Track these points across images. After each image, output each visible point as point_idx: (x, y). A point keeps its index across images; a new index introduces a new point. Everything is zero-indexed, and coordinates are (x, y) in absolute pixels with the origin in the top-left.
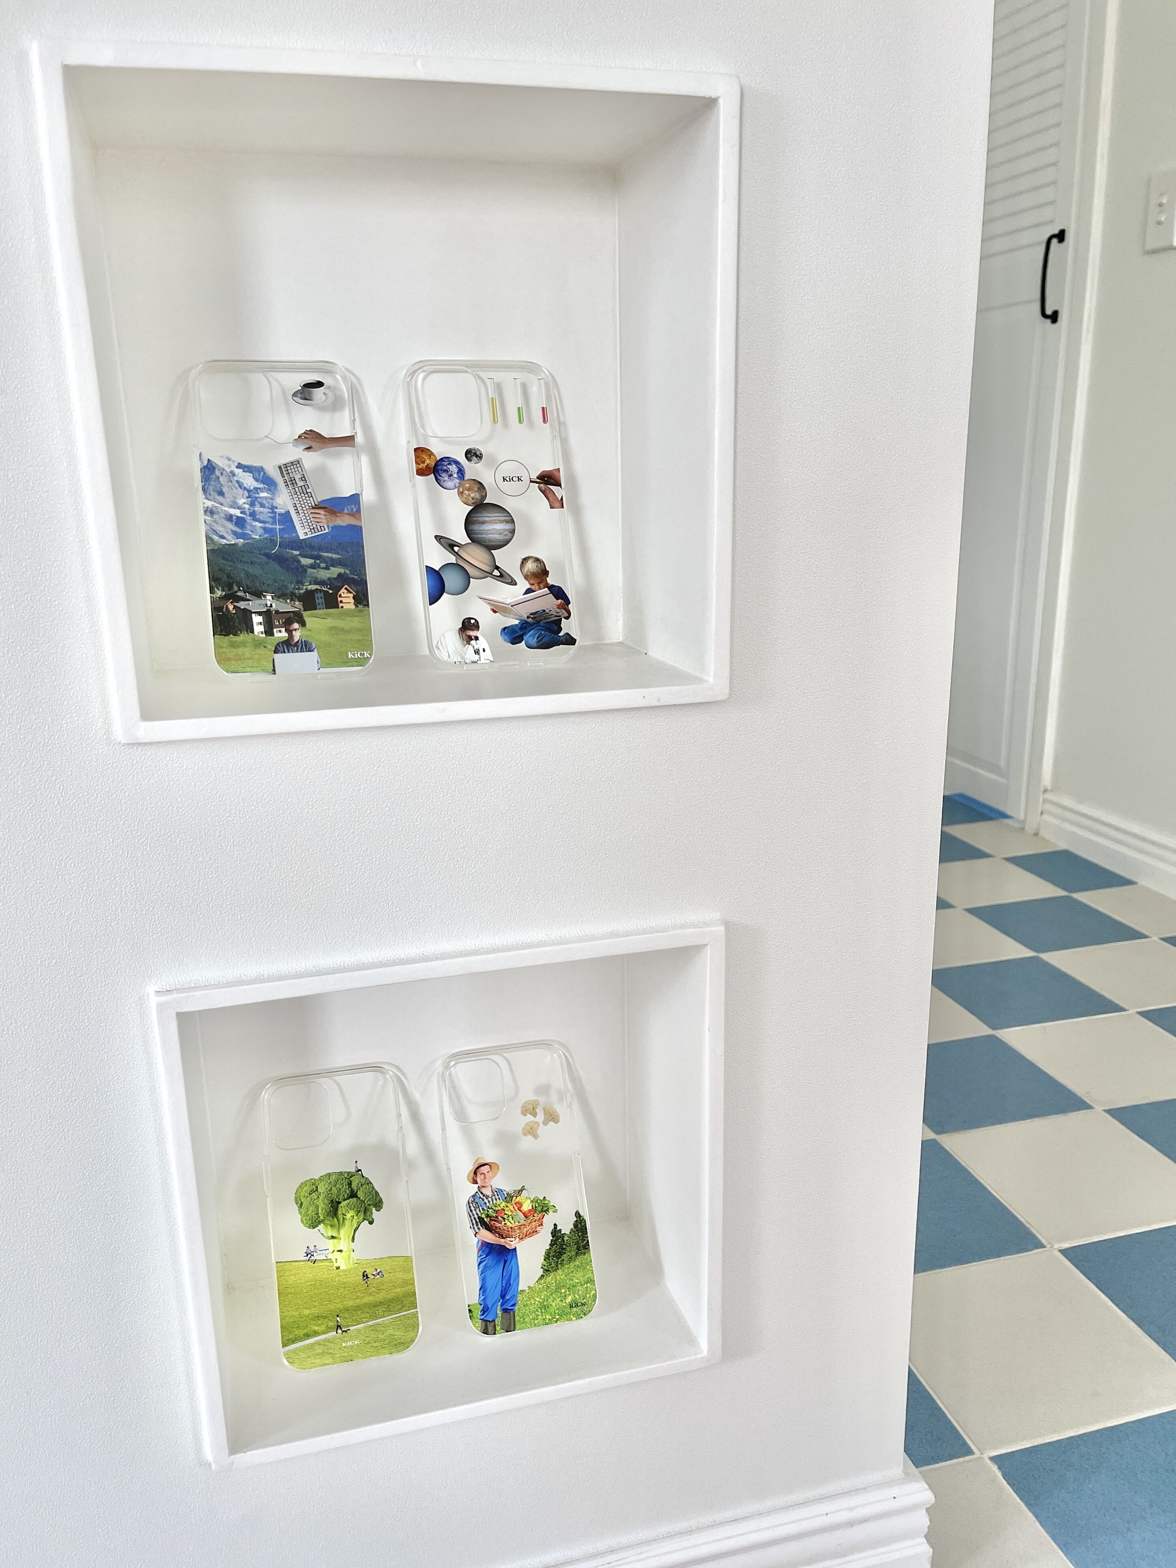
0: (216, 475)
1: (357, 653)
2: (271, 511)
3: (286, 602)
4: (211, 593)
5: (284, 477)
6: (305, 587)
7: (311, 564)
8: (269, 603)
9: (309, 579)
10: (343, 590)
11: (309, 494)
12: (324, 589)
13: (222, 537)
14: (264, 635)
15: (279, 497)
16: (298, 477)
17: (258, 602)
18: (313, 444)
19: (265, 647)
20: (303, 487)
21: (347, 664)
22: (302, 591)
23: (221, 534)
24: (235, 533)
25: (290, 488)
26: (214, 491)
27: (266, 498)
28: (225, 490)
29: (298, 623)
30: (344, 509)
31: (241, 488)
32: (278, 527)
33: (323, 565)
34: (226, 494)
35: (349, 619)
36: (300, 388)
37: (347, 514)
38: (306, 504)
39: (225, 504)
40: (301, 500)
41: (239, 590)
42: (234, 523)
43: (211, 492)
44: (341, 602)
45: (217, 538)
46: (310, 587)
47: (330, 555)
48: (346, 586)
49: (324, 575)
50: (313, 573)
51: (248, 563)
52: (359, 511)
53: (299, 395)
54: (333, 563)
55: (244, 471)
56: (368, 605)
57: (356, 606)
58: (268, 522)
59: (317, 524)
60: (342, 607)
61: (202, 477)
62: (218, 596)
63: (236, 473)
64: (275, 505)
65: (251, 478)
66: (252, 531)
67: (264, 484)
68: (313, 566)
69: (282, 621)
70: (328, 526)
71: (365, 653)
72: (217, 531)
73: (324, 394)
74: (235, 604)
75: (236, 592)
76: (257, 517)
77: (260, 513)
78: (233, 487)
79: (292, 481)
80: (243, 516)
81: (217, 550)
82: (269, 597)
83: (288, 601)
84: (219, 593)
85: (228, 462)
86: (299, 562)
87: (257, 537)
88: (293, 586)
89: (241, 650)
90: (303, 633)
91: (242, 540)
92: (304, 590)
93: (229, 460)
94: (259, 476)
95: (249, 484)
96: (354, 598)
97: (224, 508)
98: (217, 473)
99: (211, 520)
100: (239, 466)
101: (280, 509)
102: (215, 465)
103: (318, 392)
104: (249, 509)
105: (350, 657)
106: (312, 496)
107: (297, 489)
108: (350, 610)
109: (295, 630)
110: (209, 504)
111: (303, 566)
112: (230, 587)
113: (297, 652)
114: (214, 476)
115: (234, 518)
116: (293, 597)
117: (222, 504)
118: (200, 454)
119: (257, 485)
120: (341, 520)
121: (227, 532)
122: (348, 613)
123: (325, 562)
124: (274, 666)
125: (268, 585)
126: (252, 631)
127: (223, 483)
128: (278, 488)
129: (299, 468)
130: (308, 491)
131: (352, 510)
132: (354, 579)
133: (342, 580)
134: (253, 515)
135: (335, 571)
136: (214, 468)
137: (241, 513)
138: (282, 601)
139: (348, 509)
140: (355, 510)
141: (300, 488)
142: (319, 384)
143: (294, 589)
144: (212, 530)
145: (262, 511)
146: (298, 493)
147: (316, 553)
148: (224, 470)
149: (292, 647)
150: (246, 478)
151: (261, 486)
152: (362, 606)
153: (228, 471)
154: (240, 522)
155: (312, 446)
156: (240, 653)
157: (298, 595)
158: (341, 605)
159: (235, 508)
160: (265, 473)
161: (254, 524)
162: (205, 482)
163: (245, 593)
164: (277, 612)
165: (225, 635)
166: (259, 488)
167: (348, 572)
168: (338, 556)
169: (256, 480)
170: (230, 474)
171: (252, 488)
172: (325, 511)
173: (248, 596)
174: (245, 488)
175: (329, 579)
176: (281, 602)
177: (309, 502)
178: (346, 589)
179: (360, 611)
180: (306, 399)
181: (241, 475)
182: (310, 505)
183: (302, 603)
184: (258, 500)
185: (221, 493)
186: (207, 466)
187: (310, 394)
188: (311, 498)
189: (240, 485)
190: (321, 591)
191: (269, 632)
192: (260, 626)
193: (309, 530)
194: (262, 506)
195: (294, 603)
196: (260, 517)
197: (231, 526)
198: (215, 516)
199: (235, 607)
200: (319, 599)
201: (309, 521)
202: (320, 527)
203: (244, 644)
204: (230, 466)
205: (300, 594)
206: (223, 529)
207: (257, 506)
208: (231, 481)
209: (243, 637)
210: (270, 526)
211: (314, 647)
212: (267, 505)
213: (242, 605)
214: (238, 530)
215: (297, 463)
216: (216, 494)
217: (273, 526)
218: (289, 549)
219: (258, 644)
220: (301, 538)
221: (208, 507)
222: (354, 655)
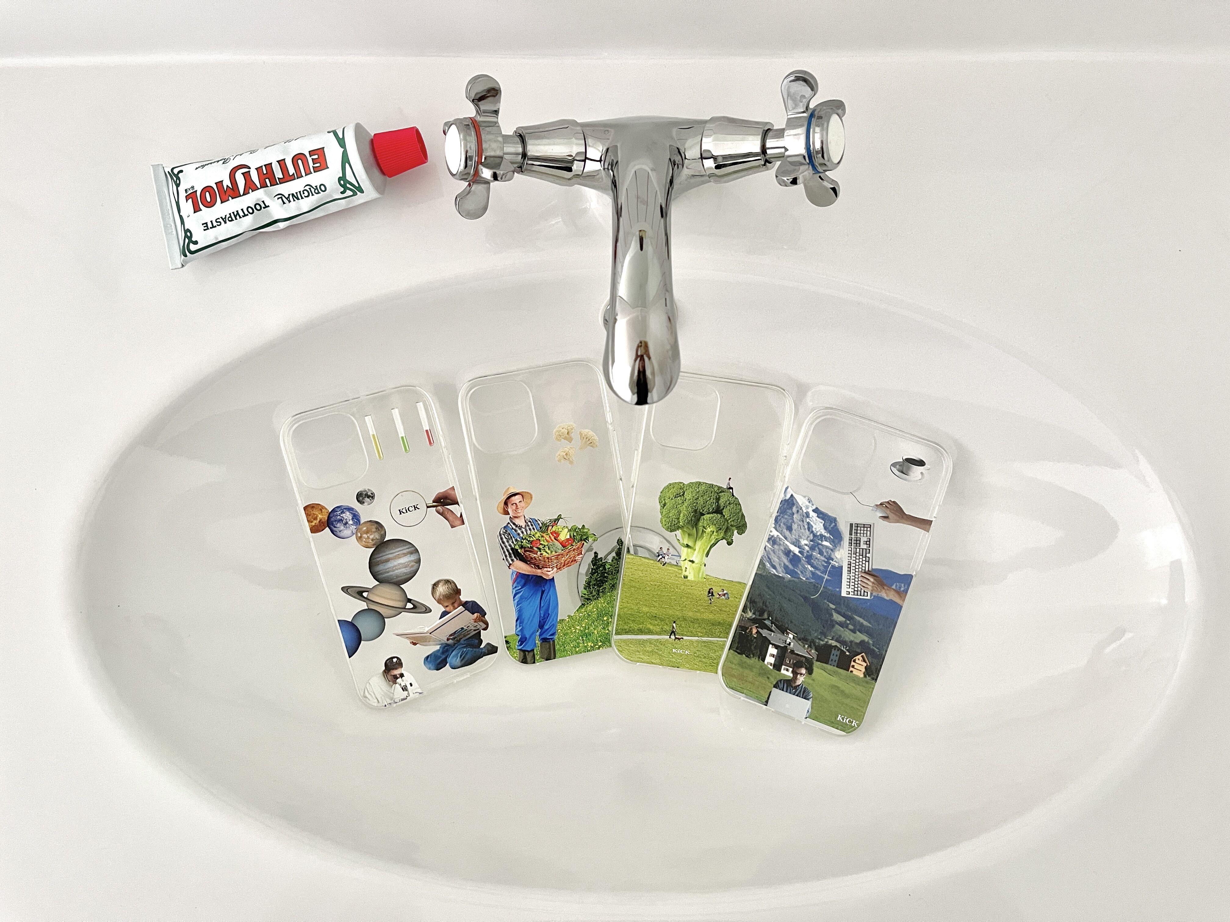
0: (792, 510)
1: (847, 719)
2: (826, 560)
3: (804, 646)
4: (743, 612)
5: (852, 535)
6: (826, 640)
7: (840, 622)
8: (788, 641)
9: (833, 634)
10: (859, 657)
11: (867, 558)
12: (842, 648)
13: (774, 567)
14: (772, 668)
15: (839, 550)
16: (864, 539)
17: (780, 636)
18: (891, 516)
19: (768, 678)
20: (864, 550)
21: (833, 725)
22: (822, 643)
23: (774, 563)
24: (786, 567)
25: (852, 547)
26: (784, 524)
27: (827, 547)
28: (795, 527)
29: (806, 669)
30: (892, 585)
31: (809, 531)
32: (826, 577)
33: (851, 627)
34: (793, 531)
35: (854, 685)
36: (902, 461)
37: (894, 589)
38: (860, 566)
39: (789, 539)
40: (857, 561)
41: (768, 618)
42: (789, 559)
43: (782, 524)
44: (853, 666)
45: (769, 565)
46: (830, 642)
47: (861, 620)
48: (863, 654)
49: (848, 636)
50: (840, 630)
51: (786, 598)
52: (906, 591)
53: (898, 466)
54: (862, 629)
55: (818, 516)
56: (876, 680)
57: (865, 676)
58: (820, 570)
59: (862, 588)
60: (852, 672)
61: (780, 508)
62: (748, 616)
63: (810, 516)
64: (833, 556)
65: (822, 525)
66: (802, 572)
67: (830, 534)
68: (841, 625)
69: (793, 662)
70: (871, 594)
71: (854, 721)
72: (772, 561)
73: (922, 473)
74: (760, 630)
75: (765, 620)
76: (812, 561)
77: (816, 558)
78: (802, 527)
79: (857, 541)
80: (800, 555)
81: (764, 576)
82: (791, 636)
83: (806, 646)
84: (750, 614)
85: (807, 503)
86: (832, 615)
87: (804, 579)
88: (816, 635)
89: (747, 672)
90: (806, 680)
91: (790, 577)
92: (825, 643)
93: (809, 502)
94: (830, 526)
95: (817, 530)
96: (866, 668)
97: (786, 542)
98: (794, 509)
99: (771, 549)
100: (816, 511)
101: (835, 561)
102: (795, 502)
103: (917, 470)
104: (808, 552)
105: (838, 719)
106: (869, 562)
107: (858, 550)
108: (857, 677)
109: (801, 674)
110: (775, 533)
111: (832, 621)
112: (762, 613)
113: (794, 694)
114: (790, 511)
115: (792, 554)
116: (812, 644)
117: (786, 538)
118: (787, 488)
119: (823, 532)
120: (886, 593)
121: (780, 564)
122: (855, 679)
123: (854, 625)
124: (768, 698)
125: (795, 625)
126: (763, 660)
127: (795, 520)
128: (842, 543)
129: (869, 532)
130: (868, 555)
131: (900, 588)
132: (873, 650)
133: (863, 648)
134: (809, 558)
135: (860, 637)
136: (793, 504)
137: (799, 552)
138: (801, 644)
139: (896, 586)
140: (902, 589)
141: (861, 550)
142: (921, 463)
143: (817, 637)
144: (769, 557)
145: (818, 558)
146: (858, 554)
147: (850, 614)
148: (801, 508)
149: (791, 689)
150: (817, 524)
151: (827, 535)
152: (869, 678)
153: (805, 511)
154: (795, 560)
155: (890, 516)
156: (745, 674)
157: (817, 644)
158: (851, 669)
159: (795, 546)
160: (836, 525)
161: (806, 566)
162: (780, 513)
163: (772, 624)
164: (792, 652)
165: (739, 653)
166: (825, 536)
167: (871, 642)
168: (869, 625)
169: (825, 528)
170: (805, 515)
171: (818, 534)
172: (875, 580)
173: (774, 627)
174: (812, 532)
175: (851, 642)
176: (800, 644)
177: (864, 565)
178: (862, 656)
179: (867, 682)
180: (902, 472)
181: (814, 520)
182: (864, 568)
183: (817, 653)
184: (820, 546)
185: (790, 529)
186: (788, 500)
187: (909, 469)
188: (867, 563)
189: (810, 527)
190: (839, 649)
191: (777, 666)
192: (772, 657)
193: (853, 590)
194: (821, 553)
195: (811, 651)
196: (815, 562)
197: (785, 560)
198: (775, 546)
199: (758, 632)
200: (834, 656)
201: (856, 583)
202: (864, 592)
203: (751, 668)
204: (807, 507)
205: (819, 643)
206: (778, 561)
207: (816, 551)
208: (803, 521)
209: (754, 661)
210: (820, 574)
211: (811, 696)
212: (825, 554)
213: (765, 633)
214: (791, 566)
215: (868, 527)
216: (785, 527)
217: (822, 575)
218: (828, 601)
219: (764, 672)
220: (842, 595)
221: (773, 536)
222: (843, 719)
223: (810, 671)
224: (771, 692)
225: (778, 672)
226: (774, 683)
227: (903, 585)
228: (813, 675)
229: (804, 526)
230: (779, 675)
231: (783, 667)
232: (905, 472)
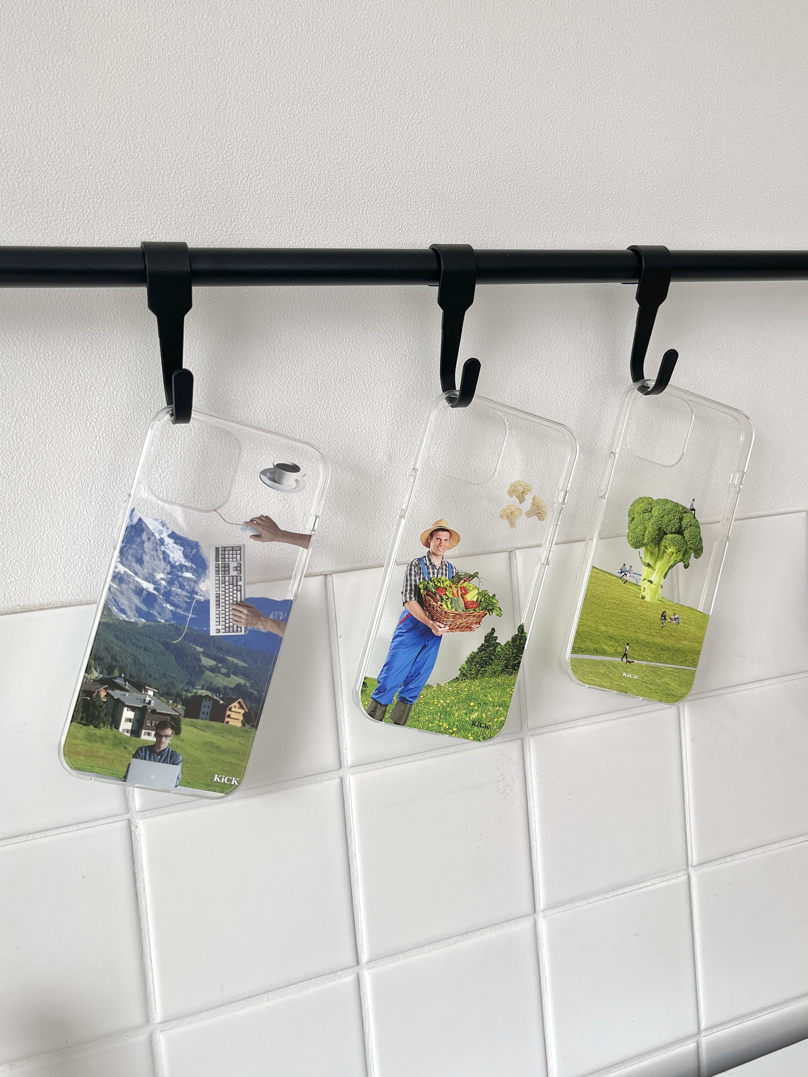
0: (141, 538)
1: (225, 778)
2: (189, 595)
3: (168, 702)
4: (86, 672)
5: (218, 561)
6: (194, 691)
7: (211, 666)
8: (148, 699)
9: (203, 682)
10: (236, 704)
11: (239, 587)
12: (215, 697)
13: (123, 611)
14: (129, 735)
15: (204, 582)
16: (233, 565)
17: (136, 695)
18: (264, 533)
19: (125, 748)
20: (235, 578)
21: (210, 788)
22: (190, 695)
23: (123, 607)
24: (138, 610)
25: (220, 575)
26: (132, 556)
27: (189, 579)
28: (146, 558)
29: (172, 729)
30: (270, 614)
31: (165, 561)
32: (190, 615)
33: (224, 670)
34: (145, 563)
35: (230, 737)
36: (273, 467)
37: (271, 620)
38: (231, 597)
39: (140, 575)
40: (227, 591)
41: (120, 676)
42: (141, 599)
43: (129, 557)
44: (229, 716)
45: (116, 610)
46: (200, 692)
47: (236, 661)
48: (240, 700)
49: (220, 681)
50: (210, 677)
51: (141, 648)
52: (286, 620)
53: (268, 474)
54: (236, 671)
55: (175, 543)
56: (257, 727)
57: (243, 725)
58: (181, 608)
59: (234, 622)
60: (227, 722)
61: (125, 537)
62: (93, 677)
63: (166, 543)
64: (197, 589)
65: (180, 553)
66: (159, 613)
67: (192, 563)
68: (212, 669)
69: (155, 723)
70: (246, 628)
71: (234, 779)
72: (120, 603)
73: (297, 481)
74: (110, 691)
75: (116, 678)
76: (172, 598)
77: (177, 594)
78: (156, 558)
79: (225, 567)
80: (155, 593)
81: (111, 625)
82: (151, 693)
83: (171, 702)
84: (95, 674)
85: (161, 527)
86: (199, 660)
87: (163, 621)
88: (182, 686)
89: (96, 746)
90: (173, 742)
91: (144, 620)
92: (193, 694)
93: (163, 526)
94: (191, 552)
95: (176, 559)
96: (244, 715)
97: (137, 579)
98: (144, 536)
99: (117, 589)
100: (172, 535)
101: (200, 595)
102: (145, 527)
103: (290, 477)
104: (165, 587)
105: (215, 780)
106: (241, 591)
107: (227, 578)
108: (235, 727)
109: (166, 736)
110: (122, 569)
111: (201, 667)
112: (110, 669)
113: (159, 762)
114: (139, 540)
115: (145, 592)
116: (177, 698)
117: (136, 574)
118: (133, 510)
119: (183, 561)
120: (263, 625)
121: (130, 607)
122: (232, 731)
123: (228, 668)
124: (127, 772)
125: (155, 679)
126: (117, 727)
127: (146, 550)
128: (207, 572)
129: (238, 556)
130: (239, 583)
131: (279, 617)
132: (252, 693)
133: (239, 692)
134: (167, 595)
135: (236, 680)
136: (142, 530)
137: (155, 589)
138: (164, 700)
139: (274, 615)
140: (281, 618)
141: (231, 578)
142: (295, 469)
143: (182, 689)
144: (115, 600)
145: (179, 593)
146: (227, 583)
147: (222, 655)
148: (153, 535)
149: (156, 755)
150: (175, 552)
151: (188, 564)
152: (249, 726)
153: (158, 537)
154: (149, 599)
155: (263, 535)
156: (94, 749)
157: (184, 697)
158: (227, 719)
159: (149, 582)
160: (198, 551)
161: (164, 605)
162: (126, 543)
163: (125, 682)
164: (154, 711)
165: (84, 725)
166: (186, 566)
167: (248, 684)
168: (244, 665)
169: (186, 556)
170: (158, 542)
171: (177, 564)
172: (249, 611)
173: (128, 686)
174: (169, 562)
175: (225, 688)
176: (162, 701)
177: (235, 596)
178: (239, 703)
179: (246, 732)
180: (274, 481)
181: (171, 547)
182: (235, 599)
183: (184, 708)
184: (180, 579)
185: (140, 561)
186: (136, 525)
187: (281, 476)
188: (239, 593)
189: (166, 557)
190: (211, 699)
191: (135, 732)
192: (129, 723)
193: (224, 627)
194: (182, 587)
195: (176, 706)
196: (175, 600)
197: (137, 601)
198: (124, 586)
199: (108, 695)
200: (206, 707)
201: (227, 617)
202: (237, 627)
203: (102, 739)
204: (161, 532)
205: (186, 697)
206: (127, 603)
207: (175, 586)
208: (156, 550)
209: (104, 731)
210: (182, 612)
211: (180, 760)
212: (187, 587)
213: (117, 694)
214: (144, 608)
215: (238, 549)
216: (133, 560)
217: (185, 614)
218: (193, 644)
219: (119, 742)
220: (211, 635)
221: (119, 573)
222: (220, 779)
223: (177, 731)
224: (129, 764)
225: (136, 739)
226: (134, 753)
227: (281, 613)
228: (181, 735)
229: (158, 556)
230: (139, 742)
231: (143, 731)
232: (276, 480)
